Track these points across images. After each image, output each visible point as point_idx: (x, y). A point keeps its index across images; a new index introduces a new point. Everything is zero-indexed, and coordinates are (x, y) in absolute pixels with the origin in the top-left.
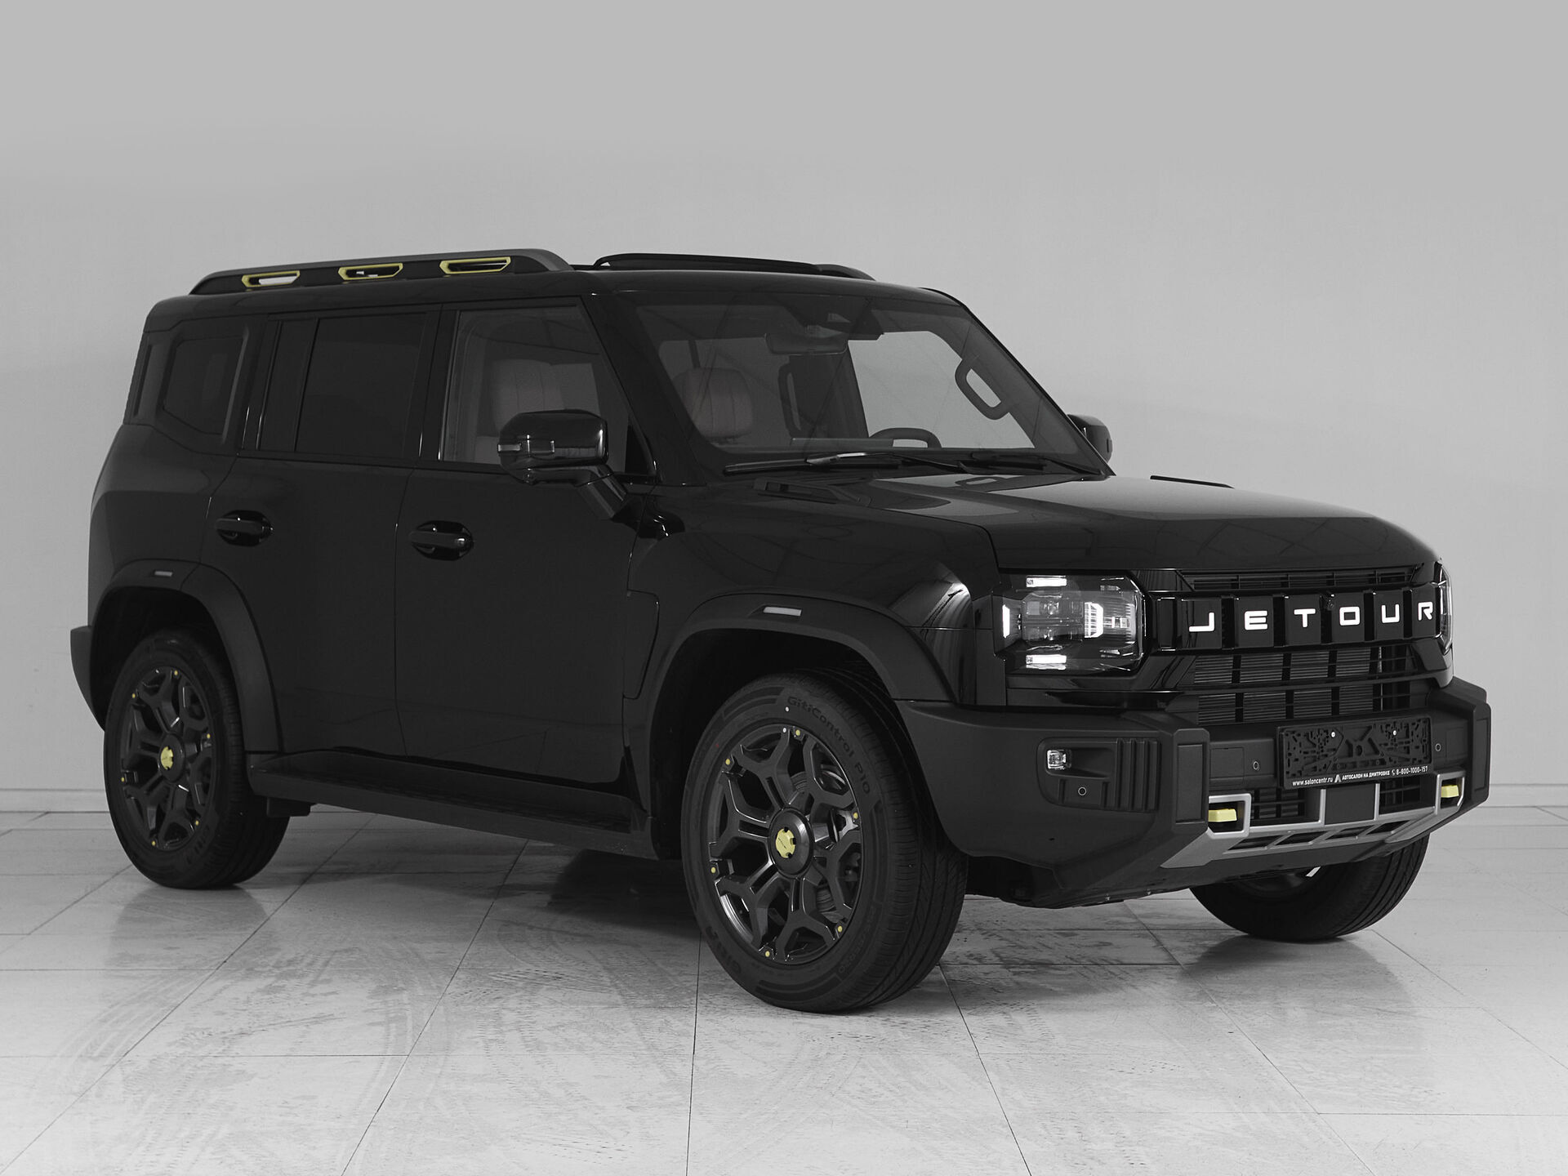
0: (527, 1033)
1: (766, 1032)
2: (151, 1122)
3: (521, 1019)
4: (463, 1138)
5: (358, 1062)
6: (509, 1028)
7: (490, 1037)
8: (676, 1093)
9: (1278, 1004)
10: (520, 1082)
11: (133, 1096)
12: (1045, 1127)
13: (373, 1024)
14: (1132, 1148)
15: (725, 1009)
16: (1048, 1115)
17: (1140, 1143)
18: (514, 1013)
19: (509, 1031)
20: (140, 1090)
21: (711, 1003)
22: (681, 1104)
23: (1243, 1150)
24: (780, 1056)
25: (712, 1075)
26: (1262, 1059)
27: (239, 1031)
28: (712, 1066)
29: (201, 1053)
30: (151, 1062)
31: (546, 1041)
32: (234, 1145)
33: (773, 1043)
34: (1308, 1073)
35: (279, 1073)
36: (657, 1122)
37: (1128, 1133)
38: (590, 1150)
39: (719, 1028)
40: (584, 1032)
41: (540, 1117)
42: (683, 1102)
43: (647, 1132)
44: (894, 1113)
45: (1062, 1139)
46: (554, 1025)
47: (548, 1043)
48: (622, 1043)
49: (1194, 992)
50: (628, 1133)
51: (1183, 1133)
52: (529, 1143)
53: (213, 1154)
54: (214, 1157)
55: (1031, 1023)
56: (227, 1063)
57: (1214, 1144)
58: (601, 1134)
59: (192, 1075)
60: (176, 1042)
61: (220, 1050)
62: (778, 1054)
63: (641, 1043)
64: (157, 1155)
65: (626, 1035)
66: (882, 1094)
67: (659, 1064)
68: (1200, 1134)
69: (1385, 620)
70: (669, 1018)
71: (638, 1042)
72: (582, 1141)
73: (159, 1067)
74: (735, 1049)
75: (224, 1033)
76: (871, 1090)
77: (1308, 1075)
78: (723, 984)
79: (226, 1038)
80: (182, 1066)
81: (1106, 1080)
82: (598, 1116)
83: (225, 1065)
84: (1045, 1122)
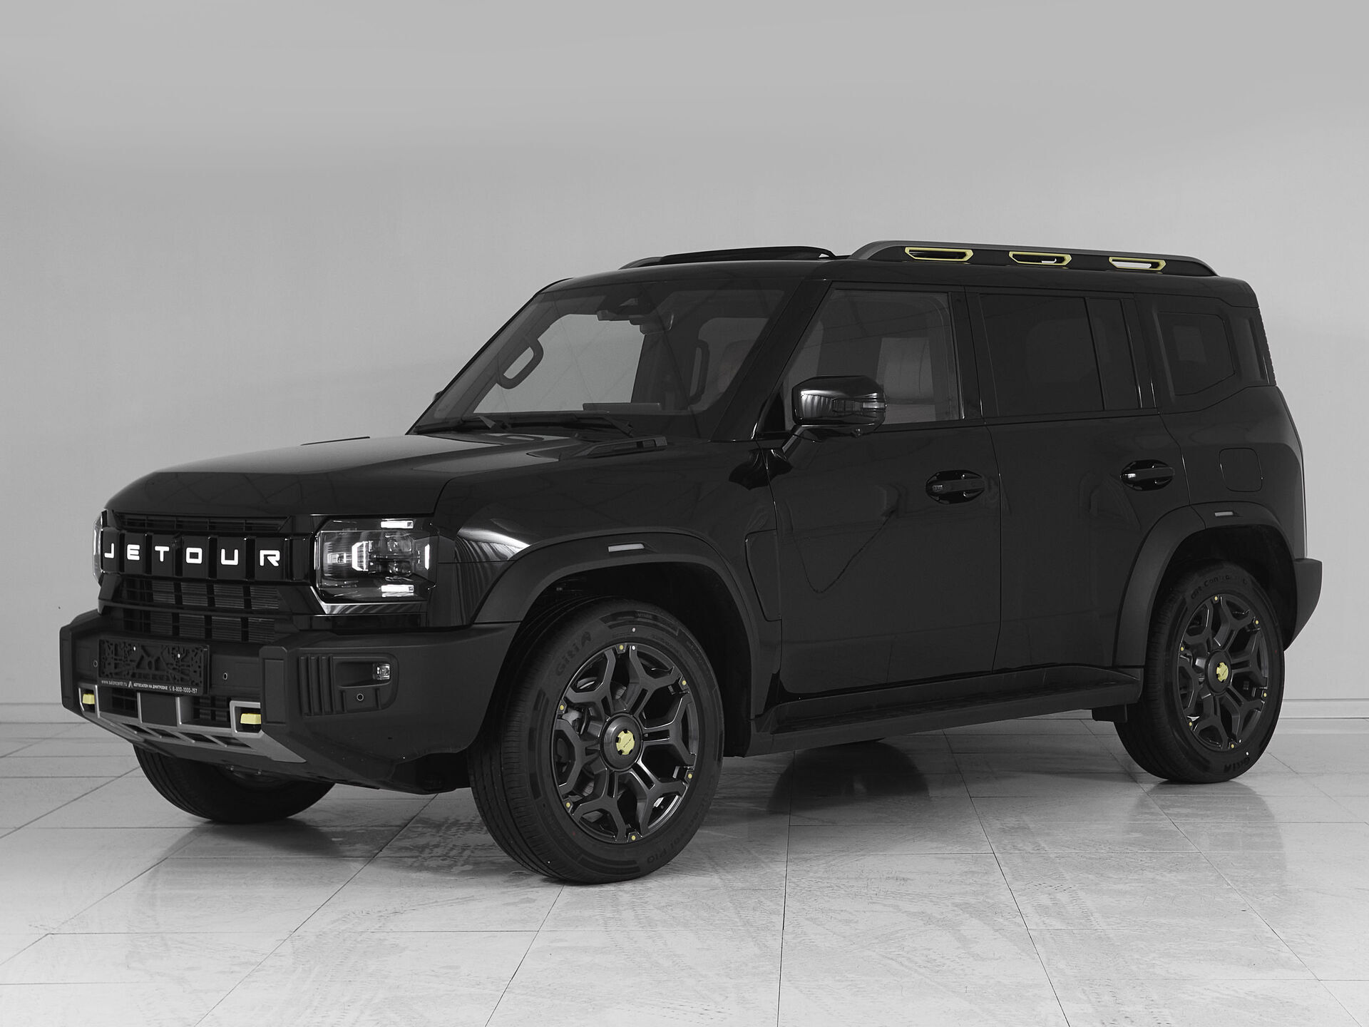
0: (640, 912)
1: (845, 910)
2: (318, 989)
3: (634, 900)
4: (585, 1002)
5: (494, 937)
6: (626, 907)
7: (608, 915)
8: (767, 963)
9: (1284, 886)
10: (634, 954)
11: (301, 966)
12: (1084, 992)
13: (508, 904)
14: (1160, 1010)
15: (810, 891)
16: (1087, 982)
17: (1166, 1006)
18: (628, 895)
19: (625, 910)
20: (309, 961)
21: (798, 886)
22: (773, 973)
23: (1254, 1012)
24: (858, 931)
25: (800, 948)
26: (1270, 934)
27: (393, 911)
28: (799, 940)
29: (360, 929)
30: (317, 937)
31: (656, 918)
32: (389, 1008)
33: (852, 920)
34: (1310, 945)
35: (427, 946)
36: (751, 988)
37: (1155, 997)
38: (694, 1012)
39: (804, 907)
40: (689, 910)
41: (651, 984)
42: (774, 971)
43: (744, 997)
44: (955, 980)
45: (1099, 1002)
46: (662, 904)
47: (657, 921)
48: (722, 920)
49: (1212, 875)
50: (727, 997)
51: (1202, 997)
52: (642, 1006)
53: (371, 1015)
54: (372, 1018)
55: (1072, 903)
56: (382, 938)
57: (1229, 1006)
58: (704, 998)
59: (353, 948)
60: (338, 920)
61: (377, 927)
62: (856, 929)
63: (738, 920)
64: (323, 1017)
65: (725, 913)
66: (944, 964)
67: (754, 938)
68: (1217, 998)
69: (224, 562)
70: (762, 899)
71: (736, 919)
72: (686, 1004)
73: (324, 942)
74: (819, 925)
75: (380, 912)
76: (935, 960)
77: (1310, 947)
78: (809, 869)
79: (382, 916)
80: (344, 940)
81: (1137, 951)
82: (701, 982)
83: (380, 940)
84: (1085, 988)
